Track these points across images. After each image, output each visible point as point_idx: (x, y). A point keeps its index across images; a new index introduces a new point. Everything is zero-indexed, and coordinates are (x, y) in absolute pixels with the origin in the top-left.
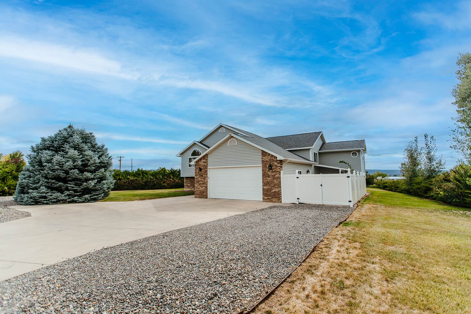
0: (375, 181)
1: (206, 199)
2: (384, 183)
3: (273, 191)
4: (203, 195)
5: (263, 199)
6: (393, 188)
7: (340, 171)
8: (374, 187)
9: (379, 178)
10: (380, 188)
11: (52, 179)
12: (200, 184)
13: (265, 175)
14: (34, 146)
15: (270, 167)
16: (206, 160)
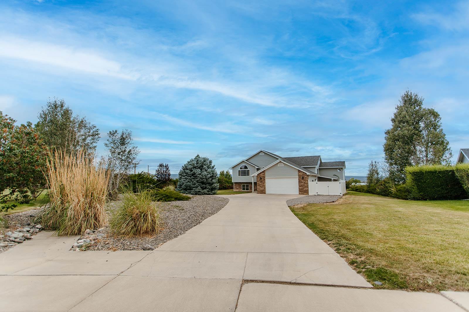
0: (350, 186)
1: (265, 194)
2: (356, 187)
3: (304, 189)
4: (263, 192)
5: (299, 193)
6: (361, 190)
7: (332, 180)
8: (350, 190)
9: (353, 184)
10: (354, 191)
11: (200, 183)
12: (261, 186)
13: (300, 182)
14: (183, 165)
15: (303, 178)
16: (264, 173)
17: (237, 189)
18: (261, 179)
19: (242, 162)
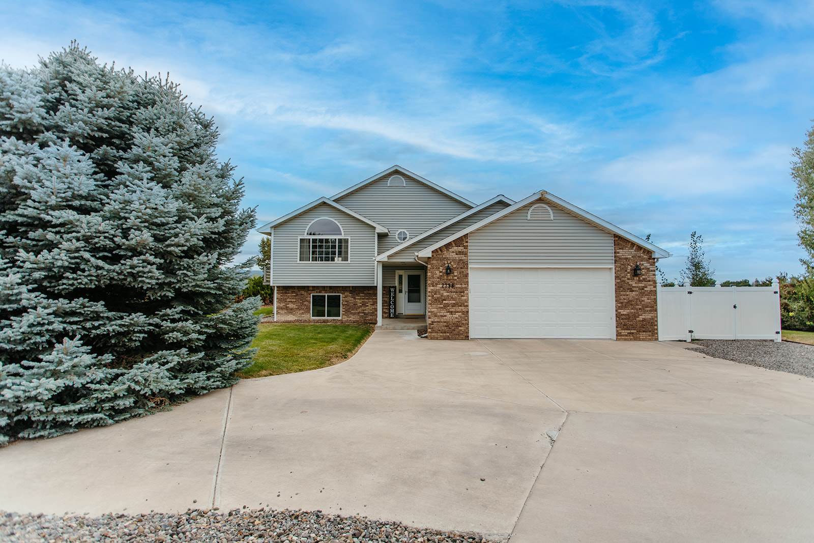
1: (465, 343)
3: (641, 318)
5: (618, 334)
12: (447, 305)
13: (620, 287)
15: (636, 272)
16: (466, 247)
17: (291, 311)
18: (448, 274)
19: (315, 208)
